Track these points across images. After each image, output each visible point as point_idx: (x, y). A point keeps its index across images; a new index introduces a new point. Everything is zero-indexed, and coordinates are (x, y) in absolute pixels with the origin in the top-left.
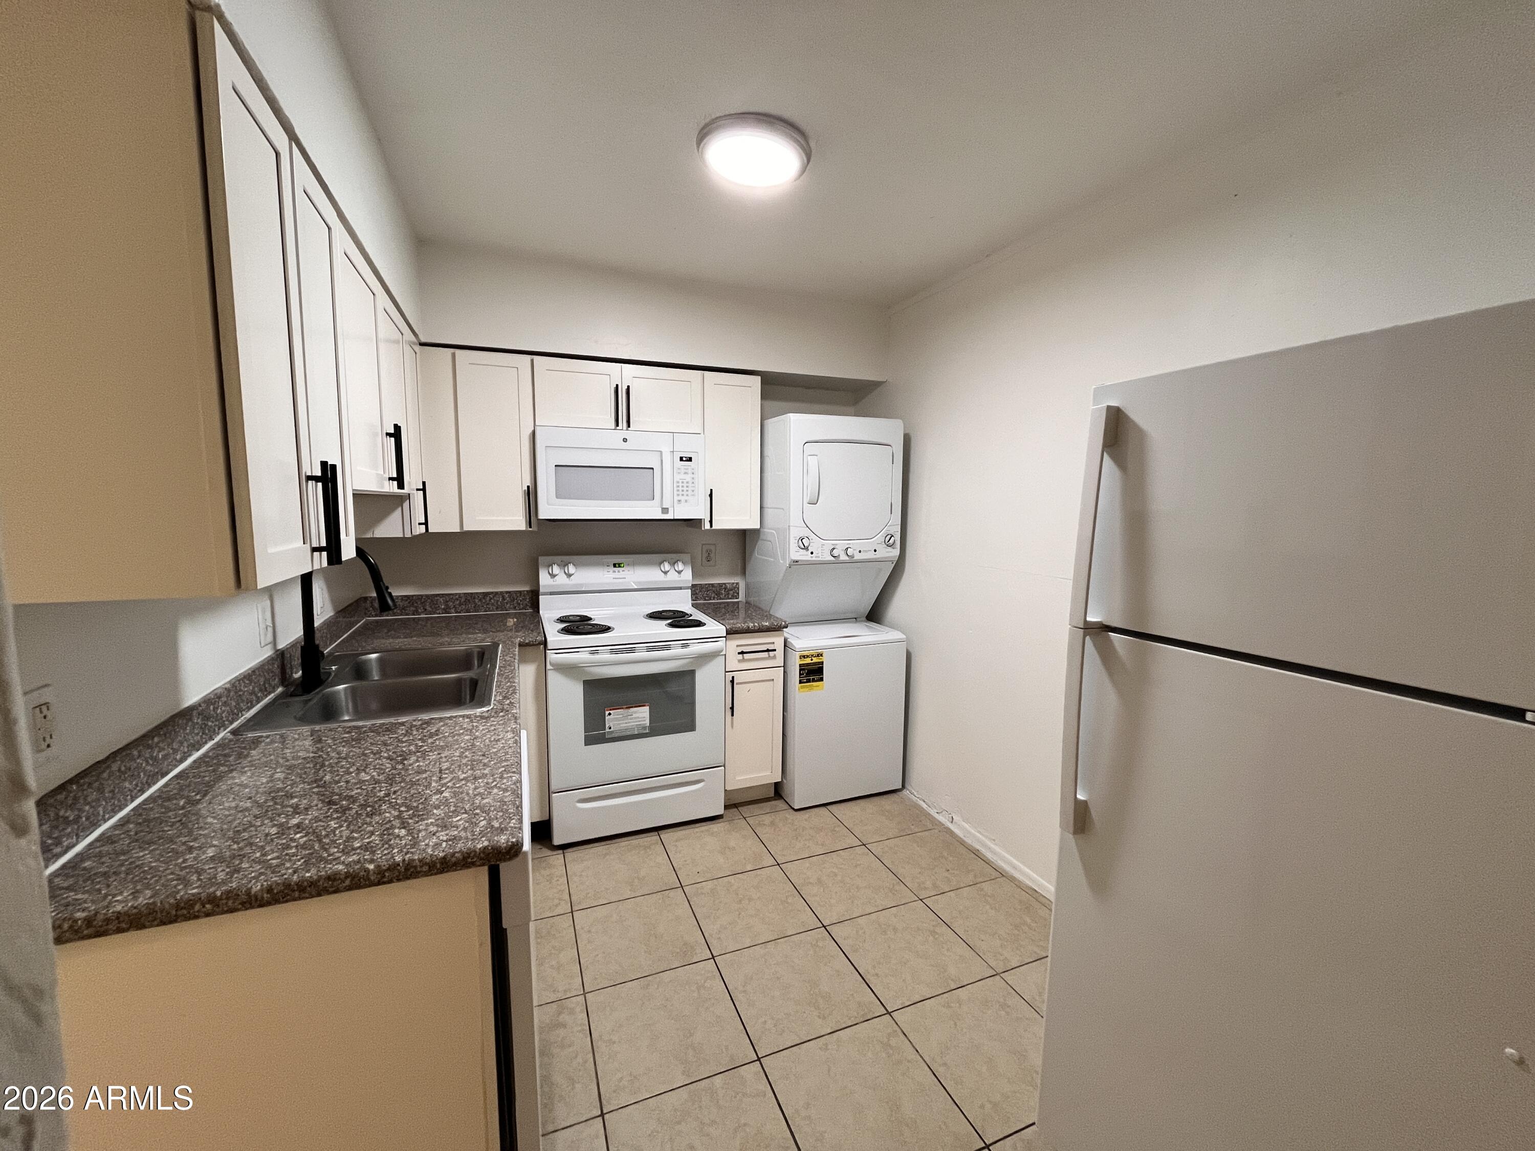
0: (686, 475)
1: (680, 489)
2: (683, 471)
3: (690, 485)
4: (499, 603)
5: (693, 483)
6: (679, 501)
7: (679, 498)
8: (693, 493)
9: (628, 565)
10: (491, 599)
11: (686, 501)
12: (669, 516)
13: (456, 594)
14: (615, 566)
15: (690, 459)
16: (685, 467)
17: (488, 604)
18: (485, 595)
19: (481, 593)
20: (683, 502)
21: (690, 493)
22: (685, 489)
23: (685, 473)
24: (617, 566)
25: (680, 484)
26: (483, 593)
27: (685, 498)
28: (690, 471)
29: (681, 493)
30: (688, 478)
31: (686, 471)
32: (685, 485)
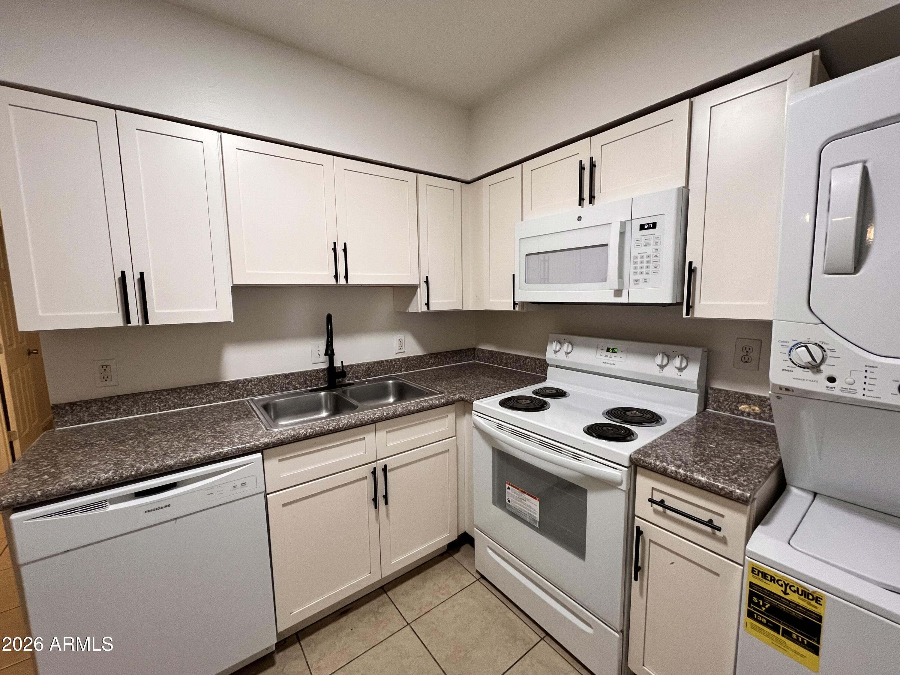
0: (647, 247)
1: (639, 265)
2: (643, 242)
3: (652, 259)
4: (533, 366)
5: (656, 256)
6: (636, 281)
7: (636, 277)
8: (655, 270)
9: (622, 351)
10: (528, 362)
11: (645, 281)
12: (623, 300)
13: (511, 354)
14: (608, 350)
15: (654, 226)
16: (647, 237)
17: (527, 366)
18: (526, 358)
19: (524, 356)
20: (641, 283)
21: (651, 270)
22: (645, 265)
23: (646, 245)
24: (611, 350)
25: (639, 260)
26: (525, 357)
27: (644, 276)
28: (652, 241)
29: (639, 270)
30: (649, 250)
31: (647, 242)
32: (645, 260)
